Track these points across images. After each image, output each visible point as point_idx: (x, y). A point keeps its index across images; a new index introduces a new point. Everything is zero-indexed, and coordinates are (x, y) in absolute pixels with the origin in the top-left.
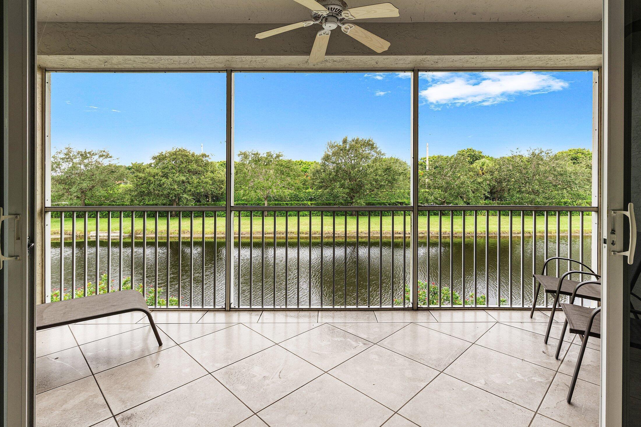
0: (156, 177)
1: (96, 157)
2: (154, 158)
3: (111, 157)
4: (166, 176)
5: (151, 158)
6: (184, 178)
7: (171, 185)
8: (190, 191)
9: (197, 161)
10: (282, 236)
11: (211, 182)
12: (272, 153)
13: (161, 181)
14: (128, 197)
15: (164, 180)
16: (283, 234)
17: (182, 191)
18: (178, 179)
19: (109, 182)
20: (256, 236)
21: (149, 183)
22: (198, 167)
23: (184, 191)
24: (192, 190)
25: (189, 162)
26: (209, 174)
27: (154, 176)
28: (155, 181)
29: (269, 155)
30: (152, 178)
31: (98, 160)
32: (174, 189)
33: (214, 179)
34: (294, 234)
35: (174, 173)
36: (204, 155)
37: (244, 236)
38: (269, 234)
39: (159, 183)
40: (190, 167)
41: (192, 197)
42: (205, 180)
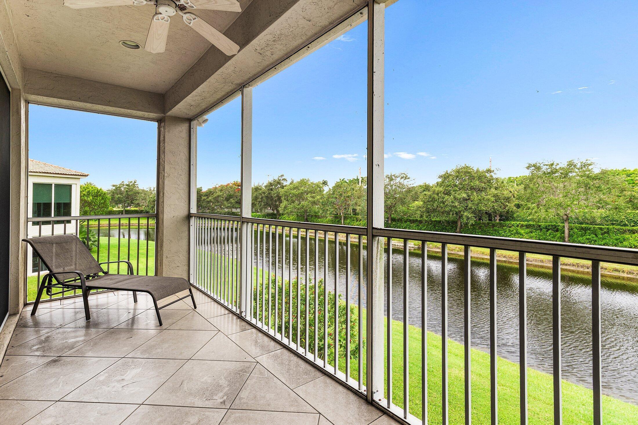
0: (440, 195)
1: (398, 180)
2: (440, 177)
3: (409, 178)
4: (448, 193)
5: (438, 177)
6: (465, 195)
7: (452, 202)
8: (471, 208)
9: (480, 178)
10: (586, 270)
11: (493, 199)
12: (576, 162)
13: (444, 198)
14: (419, 212)
15: (446, 197)
16: (588, 268)
17: (463, 209)
18: (459, 197)
19: (407, 200)
20: (547, 265)
21: (434, 200)
22: (481, 184)
23: (465, 209)
24: (473, 208)
25: (472, 178)
26: (493, 190)
27: (438, 194)
28: (439, 199)
29: (571, 164)
30: (436, 196)
31: (401, 181)
32: (456, 206)
33: (498, 196)
34: (607, 271)
35: (456, 191)
36: (489, 171)
37: (530, 263)
38: (566, 265)
39: (442, 201)
40: (472, 184)
41: (473, 216)
42: (486, 197)
